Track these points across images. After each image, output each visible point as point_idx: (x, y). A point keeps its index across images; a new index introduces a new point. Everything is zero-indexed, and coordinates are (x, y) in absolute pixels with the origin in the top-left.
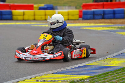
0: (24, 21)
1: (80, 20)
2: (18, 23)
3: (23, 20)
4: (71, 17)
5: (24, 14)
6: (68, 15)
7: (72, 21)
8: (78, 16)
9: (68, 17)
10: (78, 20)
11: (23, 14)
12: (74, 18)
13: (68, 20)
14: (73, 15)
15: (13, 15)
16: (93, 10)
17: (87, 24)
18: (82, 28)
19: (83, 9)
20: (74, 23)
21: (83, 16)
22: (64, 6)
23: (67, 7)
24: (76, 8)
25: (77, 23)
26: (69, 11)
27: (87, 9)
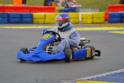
2: (40, 27)
3: (44, 24)
4: (95, 20)
5: (45, 18)
6: (93, 18)
7: (98, 24)
8: (103, 19)
10: (104, 23)
11: (44, 17)
12: (99, 22)
13: (93, 23)
14: (98, 18)
15: (34, 18)
16: (120, 12)
17: (115, 28)
18: (111, 32)
19: (109, 11)
20: (100, 27)
21: (110, 20)
22: (87, 8)
23: (90, 10)
24: (100, 11)
25: (103, 26)
26: (94, 13)
27: (113, 11)
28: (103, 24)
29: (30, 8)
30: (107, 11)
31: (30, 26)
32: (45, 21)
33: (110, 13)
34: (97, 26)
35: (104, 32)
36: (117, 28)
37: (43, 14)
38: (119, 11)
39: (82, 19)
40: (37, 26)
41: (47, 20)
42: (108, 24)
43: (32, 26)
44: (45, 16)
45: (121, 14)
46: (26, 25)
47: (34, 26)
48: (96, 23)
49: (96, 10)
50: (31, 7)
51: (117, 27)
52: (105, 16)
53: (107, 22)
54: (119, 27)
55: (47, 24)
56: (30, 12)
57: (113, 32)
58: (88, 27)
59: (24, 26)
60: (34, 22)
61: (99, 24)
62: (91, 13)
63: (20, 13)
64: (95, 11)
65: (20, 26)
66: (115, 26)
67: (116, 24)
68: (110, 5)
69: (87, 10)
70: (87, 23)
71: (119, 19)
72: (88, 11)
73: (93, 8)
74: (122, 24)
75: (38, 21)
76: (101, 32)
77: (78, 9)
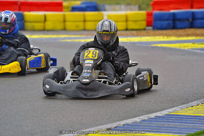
0: (45, 32)
1: (149, 30)
2: (35, 36)
3: (44, 30)
4: (132, 25)
5: (45, 20)
6: (127, 21)
7: (135, 32)
8: (144, 23)
9: (127, 25)
10: (145, 29)
11: (43, 20)
12: (136, 27)
13: (127, 30)
14: (136, 21)
15: (25, 22)
16: (172, 11)
17: (164, 38)
18: (155, 45)
19: (153, 9)
20: (137, 36)
21: (154, 24)
22: (118, 4)
23: (123, 7)
24: (140, 9)
25: (143, 35)
26: (129, 13)
27: (160, 10)
28: (144, 32)
29: (19, 3)
30: (150, 9)
32: (44, 26)
33: (156, 12)
34: (133, 35)
35: (145, 45)
36: (165, 39)
37: (41, 13)
38: (170, 10)
41: (49, 25)
42: (152, 32)
44: (45, 17)
45: (174, 14)
48: (133, 30)
49: (132, 7)
50: (21, 3)
51: (165, 37)
52: (147, 18)
53: (151, 28)
54: (170, 36)
55: (48, 30)
56: (20, 10)
57: (159, 45)
60: (26, 28)
61: (138, 31)
62: (123, 13)
64: (132, 10)
66: (163, 35)
67: (165, 32)
69: (118, 7)
71: (171, 22)
72: (121, 10)
73: (129, 4)
74: (174, 31)
75: (33, 26)
76: (139, 45)
77: (103, 6)
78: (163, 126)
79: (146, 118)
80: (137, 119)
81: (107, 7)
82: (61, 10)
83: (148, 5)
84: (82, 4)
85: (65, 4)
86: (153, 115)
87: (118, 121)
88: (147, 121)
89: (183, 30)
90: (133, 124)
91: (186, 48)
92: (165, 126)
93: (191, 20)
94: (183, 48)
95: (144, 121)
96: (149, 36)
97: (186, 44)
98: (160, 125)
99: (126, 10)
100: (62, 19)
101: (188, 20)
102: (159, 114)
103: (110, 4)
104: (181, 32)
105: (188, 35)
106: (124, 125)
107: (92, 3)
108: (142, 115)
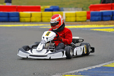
1: (88, 21)
2: (26, 25)
3: (30, 22)
4: (78, 19)
5: (31, 16)
6: (76, 16)
7: (80, 23)
8: (86, 18)
9: (76, 19)
10: (86, 21)
12: (81, 20)
13: (76, 21)
14: (81, 17)
15: (20, 17)
16: (101, 11)
17: (97, 26)
19: (91, 10)
20: (82, 25)
21: (91, 18)
22: (71, 7)
23: (73, 9)
24: (83, 10)
25: (85, 24)
26: (77, 12)
27: (94, 10)
28: (86, 23)
31: (17, 24)
32: (31, 19)
33: (92, 12)
34: (80, 24)
37: (29, 13)
38: (99, 10)
39: (66, 17)
40: (24, 24)
41: (33, 19)
42: (90, 23)
43: (19, 24)
44: (31, 14)
45: (102, 13)
46: (13, 23)
47: (20, 24)
48: (79, 21)
49: (78, 9)
50: (18, 7)
52: (87, 15)
53: (89, 20)
55: (33, 22)
56: (17, 11)
58: (71, 25)
59: (11, 24)
60: (21, 20)
61: (82, 22)
62: (74, 12)
63: (7, 12)
64: (78, 10)
65: (7, 24)
66: (96, 24)
67: (97, 22)
68: (91, 5)
69: (70, 9)
70: (71, 22)
71: (100, 17)
72: (72, 11)
73: (76, 7)
74: (102, 22)
75: (24, 20)
76: (84, 29)
77: (62, 8)
78: (100, 72)
79: (91, 69)
80: (86, 69)
81: (64, 9)
82: (40, 11)
83: (87, 8)
84: (50, 7)
85: (42, 7)
86: (94, 67)
87: (76, 70)
88: (91, 70)
89: (107, 22)
90: (84, 71)
91: (110, 31)
92: (101, 72)
93: (111, 16)
94: (108, 31)
95: (89, 70)
96: (89, 24)
97: (109, 29)
98: (98, 72)
99: (75, 10)
100: (40, 16)
101: (110, 16)
102: (97, 66)
103: (66, 7)
104: (106, 22)
105: (110, 24)
106: (79, 72)
107: (55, 7)
108: (88, 67)
